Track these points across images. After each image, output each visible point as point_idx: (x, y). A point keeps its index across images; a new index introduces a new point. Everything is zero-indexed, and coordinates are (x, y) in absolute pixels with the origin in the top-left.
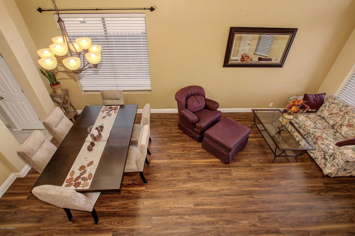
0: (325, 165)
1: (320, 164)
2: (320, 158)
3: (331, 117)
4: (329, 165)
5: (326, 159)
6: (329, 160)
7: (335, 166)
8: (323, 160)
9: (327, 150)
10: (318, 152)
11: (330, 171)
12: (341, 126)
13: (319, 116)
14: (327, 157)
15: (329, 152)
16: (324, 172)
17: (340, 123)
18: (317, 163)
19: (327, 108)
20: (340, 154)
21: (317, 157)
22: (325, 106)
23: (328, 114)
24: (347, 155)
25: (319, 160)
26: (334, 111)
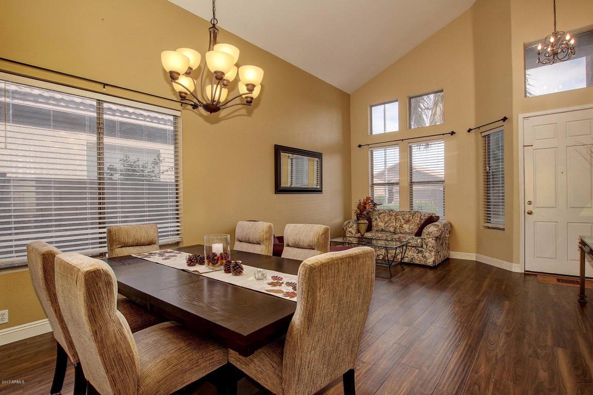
0: (424, 257)
1: (420, 261)
2: (415, 255)
3: (388, 225)
4: (427, 254)
5: (421, 251)
6: (424, 250)
7: (432, 251)
8: (420, 255)
9: (416, 242)
10: (409, 251)
11: (433, 259)
12: (401, 226)
13: (377, 231)
14: (420, 249)
15: (418, 242)
16: (430, 264)
17: (398, 225)
18: (417, 262)
19: (379, 220)
20: (428, 236)
21: (413, 257)
22: (376, 219)
23: (383, 224)
24: (433, 232)
25: (416, 257)
26: (387, 219)
